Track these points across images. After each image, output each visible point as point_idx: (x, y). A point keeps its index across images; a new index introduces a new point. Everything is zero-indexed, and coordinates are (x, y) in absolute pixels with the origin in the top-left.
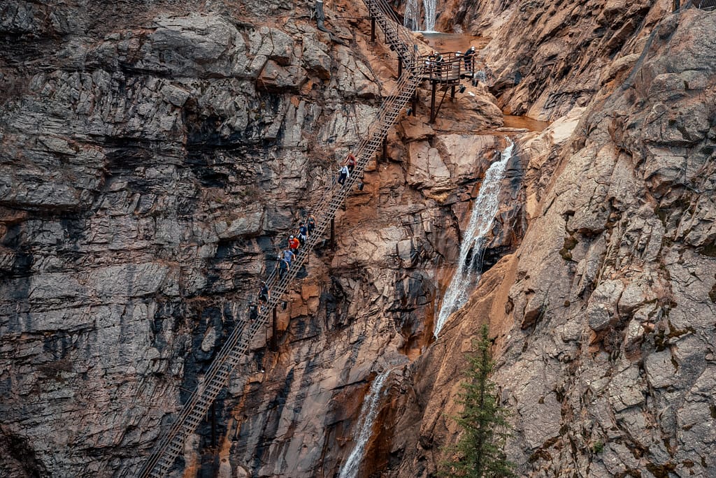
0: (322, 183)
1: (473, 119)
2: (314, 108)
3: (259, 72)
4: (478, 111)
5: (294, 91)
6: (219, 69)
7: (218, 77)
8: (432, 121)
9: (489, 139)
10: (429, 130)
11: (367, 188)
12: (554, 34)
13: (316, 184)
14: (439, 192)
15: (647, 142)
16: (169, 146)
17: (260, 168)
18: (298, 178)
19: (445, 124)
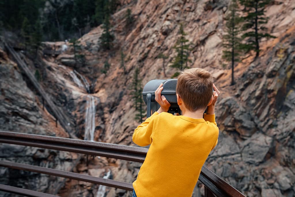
0: (53, 186)
1: (99, 165)
2: (52, 164)
3: (34, 154)
4: (101, 162)
5: (45, 159)
6: (22, 154)
7: (21, 157)
8: (87, 165)
9: (103, 170)
10: (86, 168)
11: (66, 187)
12: (123, 140)
13: (50, 187)
14: (89, 187)
15: (135, 167)
16: (3, 179)
17: (33, 183)
18: (45, 185)
19: (90, 166)
